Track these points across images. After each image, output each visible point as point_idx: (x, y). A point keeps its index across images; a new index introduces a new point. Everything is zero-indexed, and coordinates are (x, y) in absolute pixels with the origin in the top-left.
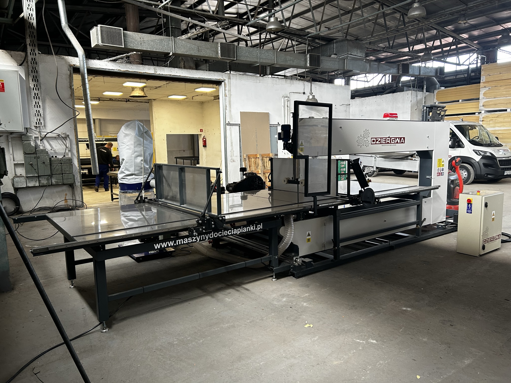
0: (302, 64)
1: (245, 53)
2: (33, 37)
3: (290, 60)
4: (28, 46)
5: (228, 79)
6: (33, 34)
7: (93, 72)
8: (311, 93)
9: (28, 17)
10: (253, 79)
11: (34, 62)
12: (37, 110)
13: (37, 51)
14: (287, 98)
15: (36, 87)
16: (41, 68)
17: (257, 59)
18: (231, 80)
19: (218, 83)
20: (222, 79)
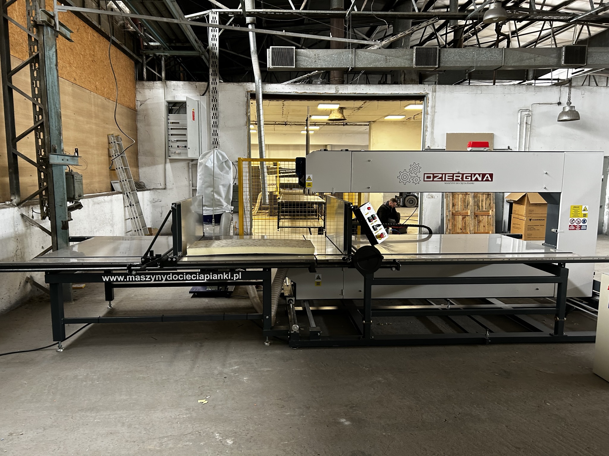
0: (550, 62)
1: (454, 57)
2: (215, 67)
3: (530, 58)
4: (210, 76)
5: (433, 92)
6: (215, 64)
7: (267, 97)
8: (569, 103)
9: (212, 47)
10: (471, 89)
11: (215, 91)
12: (214, 139)
13: (218, 81)
14: (527, 113)
15: (215, 115)
16: (221, 96)
17: (473, 63)
18: (437, 93)
19: (421, 98)
20: (424, 93)
